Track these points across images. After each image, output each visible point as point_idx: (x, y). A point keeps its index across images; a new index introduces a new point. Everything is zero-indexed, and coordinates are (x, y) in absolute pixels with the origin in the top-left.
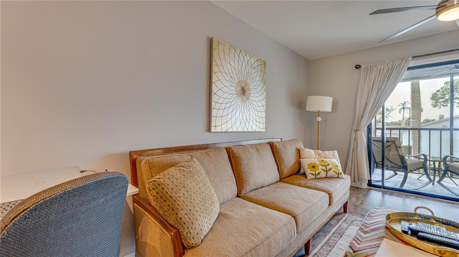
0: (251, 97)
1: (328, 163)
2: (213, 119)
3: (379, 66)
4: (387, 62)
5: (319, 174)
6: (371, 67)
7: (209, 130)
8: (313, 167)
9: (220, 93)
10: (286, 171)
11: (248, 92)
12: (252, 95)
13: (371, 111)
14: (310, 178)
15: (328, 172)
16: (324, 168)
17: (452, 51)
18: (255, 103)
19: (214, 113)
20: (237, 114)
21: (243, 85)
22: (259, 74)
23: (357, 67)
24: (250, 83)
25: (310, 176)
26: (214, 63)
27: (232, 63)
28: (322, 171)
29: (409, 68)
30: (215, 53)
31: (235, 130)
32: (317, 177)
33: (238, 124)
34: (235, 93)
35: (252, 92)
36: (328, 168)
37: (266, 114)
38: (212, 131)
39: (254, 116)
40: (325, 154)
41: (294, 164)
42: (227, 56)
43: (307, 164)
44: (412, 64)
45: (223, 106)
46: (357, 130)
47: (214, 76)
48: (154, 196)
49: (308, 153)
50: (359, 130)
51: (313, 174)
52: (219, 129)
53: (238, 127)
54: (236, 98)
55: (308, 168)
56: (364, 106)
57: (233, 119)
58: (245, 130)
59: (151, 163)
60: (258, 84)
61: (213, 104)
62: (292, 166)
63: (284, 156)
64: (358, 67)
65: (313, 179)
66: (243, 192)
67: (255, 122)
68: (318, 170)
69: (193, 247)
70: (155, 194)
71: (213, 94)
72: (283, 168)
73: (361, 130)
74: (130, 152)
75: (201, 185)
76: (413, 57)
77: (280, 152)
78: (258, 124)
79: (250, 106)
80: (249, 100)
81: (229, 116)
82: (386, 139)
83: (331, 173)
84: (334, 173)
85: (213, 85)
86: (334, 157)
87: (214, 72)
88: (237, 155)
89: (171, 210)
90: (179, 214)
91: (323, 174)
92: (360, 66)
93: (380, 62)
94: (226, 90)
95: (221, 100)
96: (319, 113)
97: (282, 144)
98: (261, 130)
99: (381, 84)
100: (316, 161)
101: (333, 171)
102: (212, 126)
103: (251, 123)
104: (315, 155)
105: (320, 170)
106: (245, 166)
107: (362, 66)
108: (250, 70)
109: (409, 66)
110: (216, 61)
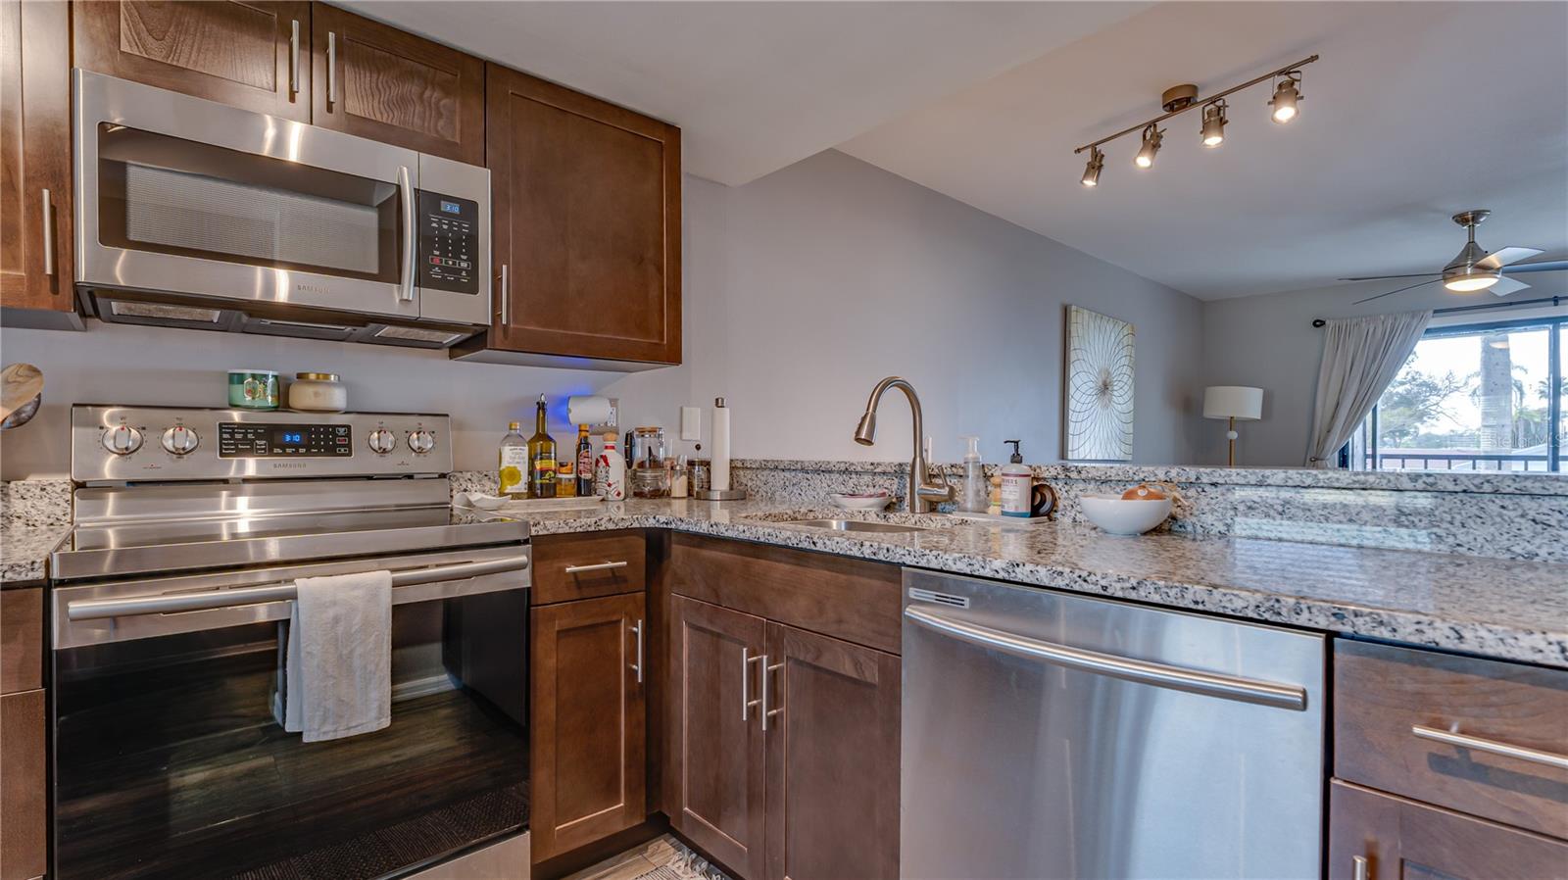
0: (1114, 397)
2: (1069, 439)
3: (1364, 324)
4: (1382, 317)
6: (1347, 326)
9: (1078, 396)
11: (1111, 389)
12: (1115, 393)
13: (1349, 420)
17: (1511, 304)
18: (1119, 407)
19: (1070, 429)
20: (1096, 429)
21: (1105, 378)
22: (1125, 352)
23: (1317, 323)
24: (1114, 371)
26: (1072, 347)
27: (1092, 342)
29: (1429, 332)
30: (1073, 331)
31: (1094, 457)
33: (1097, 445)
34: (1094, 393)
35: (1115, 388)
37: (1133, 427)
38: (1068, 459)
39: (1117, 433)
42: (1086, 331)
44: (1433, 323)
45: (1080, 417)
46: (1317, 459)
47: (1070, 370)
50: (1322, 460)
52: (1075, 455)
53: (1097, 451)
54: (1095, 402)
56: (1334, 406)
57: (1092, 438)
60: (1124, 371)
61: (1069, 413)
64: (1319, 324)
67: (1118, 442)
71: (1070, 397)
73: (1326, 458)
76: (1435, 312)
78: (1122, 446)
79: (1112, 413)
80: (1112, 403)
81: (1087, 434)
85: (1070, 382)
87: (1069, 362)
92: (1323, 323)
93: (1366, 317)
94: (1085, 388)
95: (1078, 407)
96: (1232, 423)
98: (1127, 458)
99: (1369, 361)
102: (1068, 449)
107: (1327, 322)
108: (1114, 348)
109: (1428, 327)
110: (1074, 343)
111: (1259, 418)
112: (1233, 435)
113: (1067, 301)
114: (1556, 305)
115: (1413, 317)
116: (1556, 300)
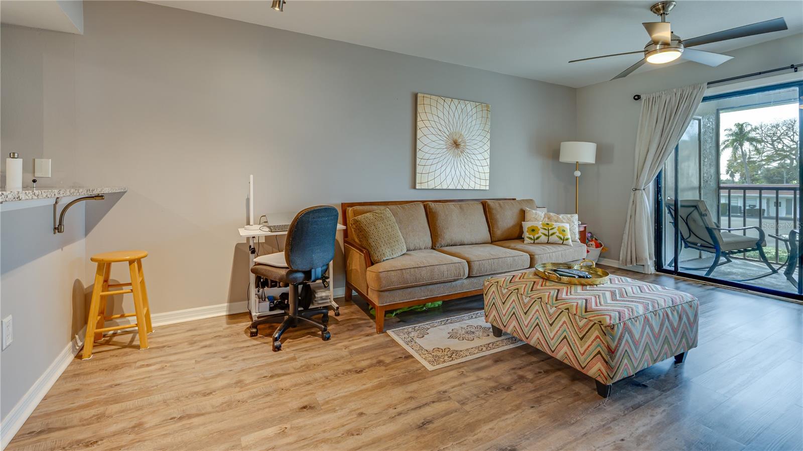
0: (467, 150)
1: (553, 227)
2: (418, 176)
3: (663, 96)
4: (675, 90)
5: (538, 238)
6: (653, 98)
7: (414, 187)
8: (533, 230)
9: (426, 149)
10: (499, 233)
11: (463, 144)
12: (467, 147)
14: (527, 242)
15: (550, 237)
16: (546, 232)
17: (760, 73)
18: (473, 156)
19: (419, 169)
20: (448, 170)
21: (455, 138)
22: (479, 122)
23: (636, 97)
24: (466, 134)
25: (527, 241)
26: (419, 119)
27: (441, 115)
28: (543, 236)
29: (705, 99)
30: (420, 109)
31: (445, 187)
32: (536, 241)
33: (449, 180)
34: (445, 147)
35: (468, 144)
36: (551, 232)
37: (490, 168)
38: (417, 188)
39: (472, 172)
40: (558, 217)
41: (512, 226)
42: (434, 109)
43: (527, 227)
45: (430, 162)
46: (636, 190)
47: (419, 131)
48: (354, 228)
49: (534, 216)
50: (639, 190)
51: (530, 238)
52: (425, 186)
53: (449, 184)
54: (446, 152)
55: (527, 232)
56: (645, 154)
57: (443, 176)
58: (459, 187)
59: (355, 210)
60: (478, 134)
61: (418, 161)
62: (509, 229)
63: (498, 216)
65: (531, 243)
66: (438, 245)
67: (473, 179)
68: (538, 233)
69: (377, 263)
70: (355, 227)
71: (418, 150)
72: (495, 230)
73: (642, 188)
74: (342, 204)
75: (388, 227)
76: (708, 84)
77: (494, 212)
78: (478, 181)
79: (465, 160)
80: (465, 153)
81: (438, 173)
82: (681, 203)
83: (553, 239)
84: (558, 239)
85: (418, 141)
86: (570, 221)
87: (418, 128)
88: (433, 211)
89: (364, 238)
90: (369, 241)
91: (544, 239)
92: (639, 97)
93: (665, 91)
94: (434, 144)
95: (427, 156)
96: (577, 166)
97: (500, 204)
98: (483, 188)
99: (666, 122)
100: (539, 224)
101: (557, 236)
102: (417, 182)
103: (467, 180)
104: (544, 218)
105: (540, 234)
106: (441, 222)
107: (642, 96)
108: (466, 119)
109: (705, 95)
110: (421, 116)
111: (594, 162)
112: (578, 173)
113: (416, 91)
114: (796, 71)
115: (694, 89)
116: (795, 68)
